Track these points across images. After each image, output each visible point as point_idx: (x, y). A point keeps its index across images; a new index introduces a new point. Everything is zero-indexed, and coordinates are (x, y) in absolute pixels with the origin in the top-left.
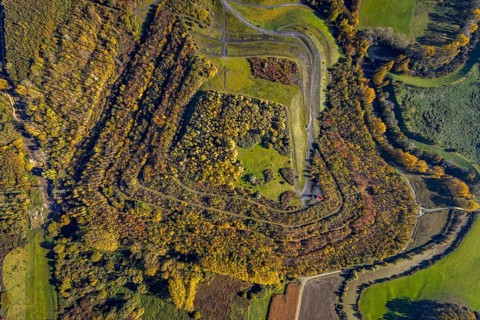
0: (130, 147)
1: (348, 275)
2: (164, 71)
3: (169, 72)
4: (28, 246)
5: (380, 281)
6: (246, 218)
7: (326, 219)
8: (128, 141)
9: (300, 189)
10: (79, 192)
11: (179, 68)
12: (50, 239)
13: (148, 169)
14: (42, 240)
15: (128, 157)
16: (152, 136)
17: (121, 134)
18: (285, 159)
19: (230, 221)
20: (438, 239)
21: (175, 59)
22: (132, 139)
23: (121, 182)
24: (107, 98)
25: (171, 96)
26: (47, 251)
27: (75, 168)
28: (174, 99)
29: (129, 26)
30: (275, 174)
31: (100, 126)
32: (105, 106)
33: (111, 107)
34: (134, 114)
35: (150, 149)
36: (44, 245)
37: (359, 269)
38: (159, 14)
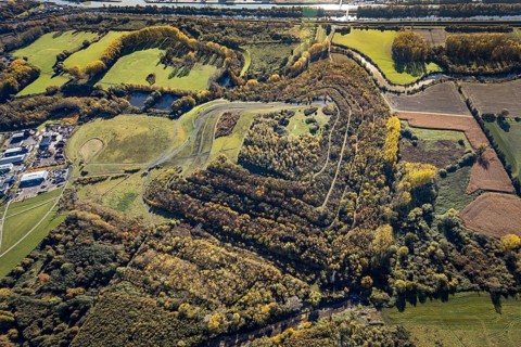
0: (285, 216)
1: (384, 90)
2: (215, 193)
3: (216, 188)
4: (407, 327)
5: (384, 76)
6: (346, 135)
7: (342, 94)
8: (279, 219)
9: (320, 106)
10: (334, 262)
11: (215, 180)
12: (392, 300)
13: (307, 197)
14: (395, 309)
15: (295, 216)
16: (276, 196)
17: (272, 226)
18: (297, 113)
19: (350, 144)
20: (350, 56)
21: (207, 184)
22: (277, 215)
23: (321, 223)
24: (233, 245)
25: (239, 184)
26: (408, 304)
27: (308, 274)
28: (242, 181)
29: (165, 227)
30: (309, 117)
31: (263, 250)
32: (242, 247)
33: (244, 240)
34: (253, 216)
35: (288, 196)
36: (401, 307)
37: (377, 85)
38: (161, 202)
